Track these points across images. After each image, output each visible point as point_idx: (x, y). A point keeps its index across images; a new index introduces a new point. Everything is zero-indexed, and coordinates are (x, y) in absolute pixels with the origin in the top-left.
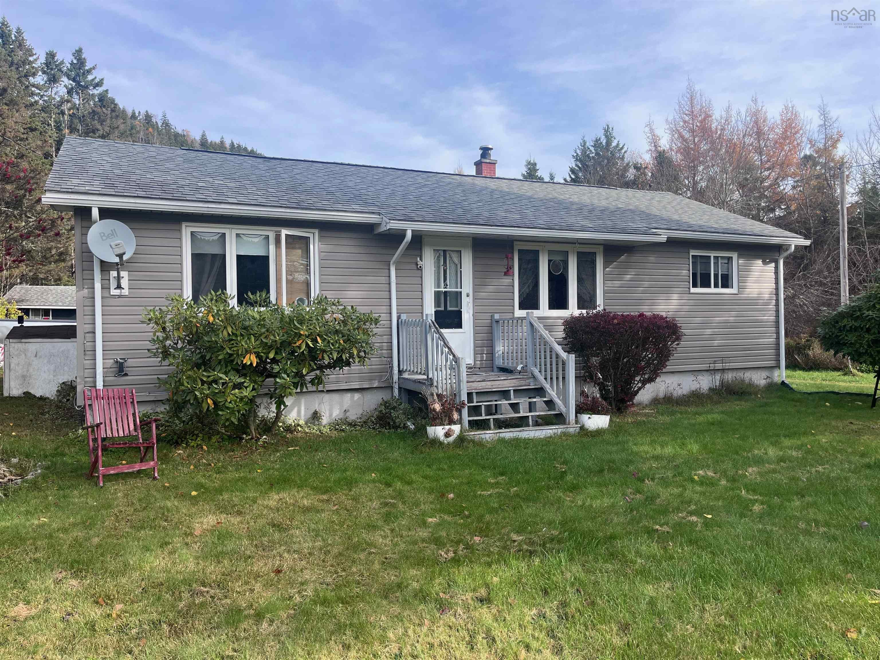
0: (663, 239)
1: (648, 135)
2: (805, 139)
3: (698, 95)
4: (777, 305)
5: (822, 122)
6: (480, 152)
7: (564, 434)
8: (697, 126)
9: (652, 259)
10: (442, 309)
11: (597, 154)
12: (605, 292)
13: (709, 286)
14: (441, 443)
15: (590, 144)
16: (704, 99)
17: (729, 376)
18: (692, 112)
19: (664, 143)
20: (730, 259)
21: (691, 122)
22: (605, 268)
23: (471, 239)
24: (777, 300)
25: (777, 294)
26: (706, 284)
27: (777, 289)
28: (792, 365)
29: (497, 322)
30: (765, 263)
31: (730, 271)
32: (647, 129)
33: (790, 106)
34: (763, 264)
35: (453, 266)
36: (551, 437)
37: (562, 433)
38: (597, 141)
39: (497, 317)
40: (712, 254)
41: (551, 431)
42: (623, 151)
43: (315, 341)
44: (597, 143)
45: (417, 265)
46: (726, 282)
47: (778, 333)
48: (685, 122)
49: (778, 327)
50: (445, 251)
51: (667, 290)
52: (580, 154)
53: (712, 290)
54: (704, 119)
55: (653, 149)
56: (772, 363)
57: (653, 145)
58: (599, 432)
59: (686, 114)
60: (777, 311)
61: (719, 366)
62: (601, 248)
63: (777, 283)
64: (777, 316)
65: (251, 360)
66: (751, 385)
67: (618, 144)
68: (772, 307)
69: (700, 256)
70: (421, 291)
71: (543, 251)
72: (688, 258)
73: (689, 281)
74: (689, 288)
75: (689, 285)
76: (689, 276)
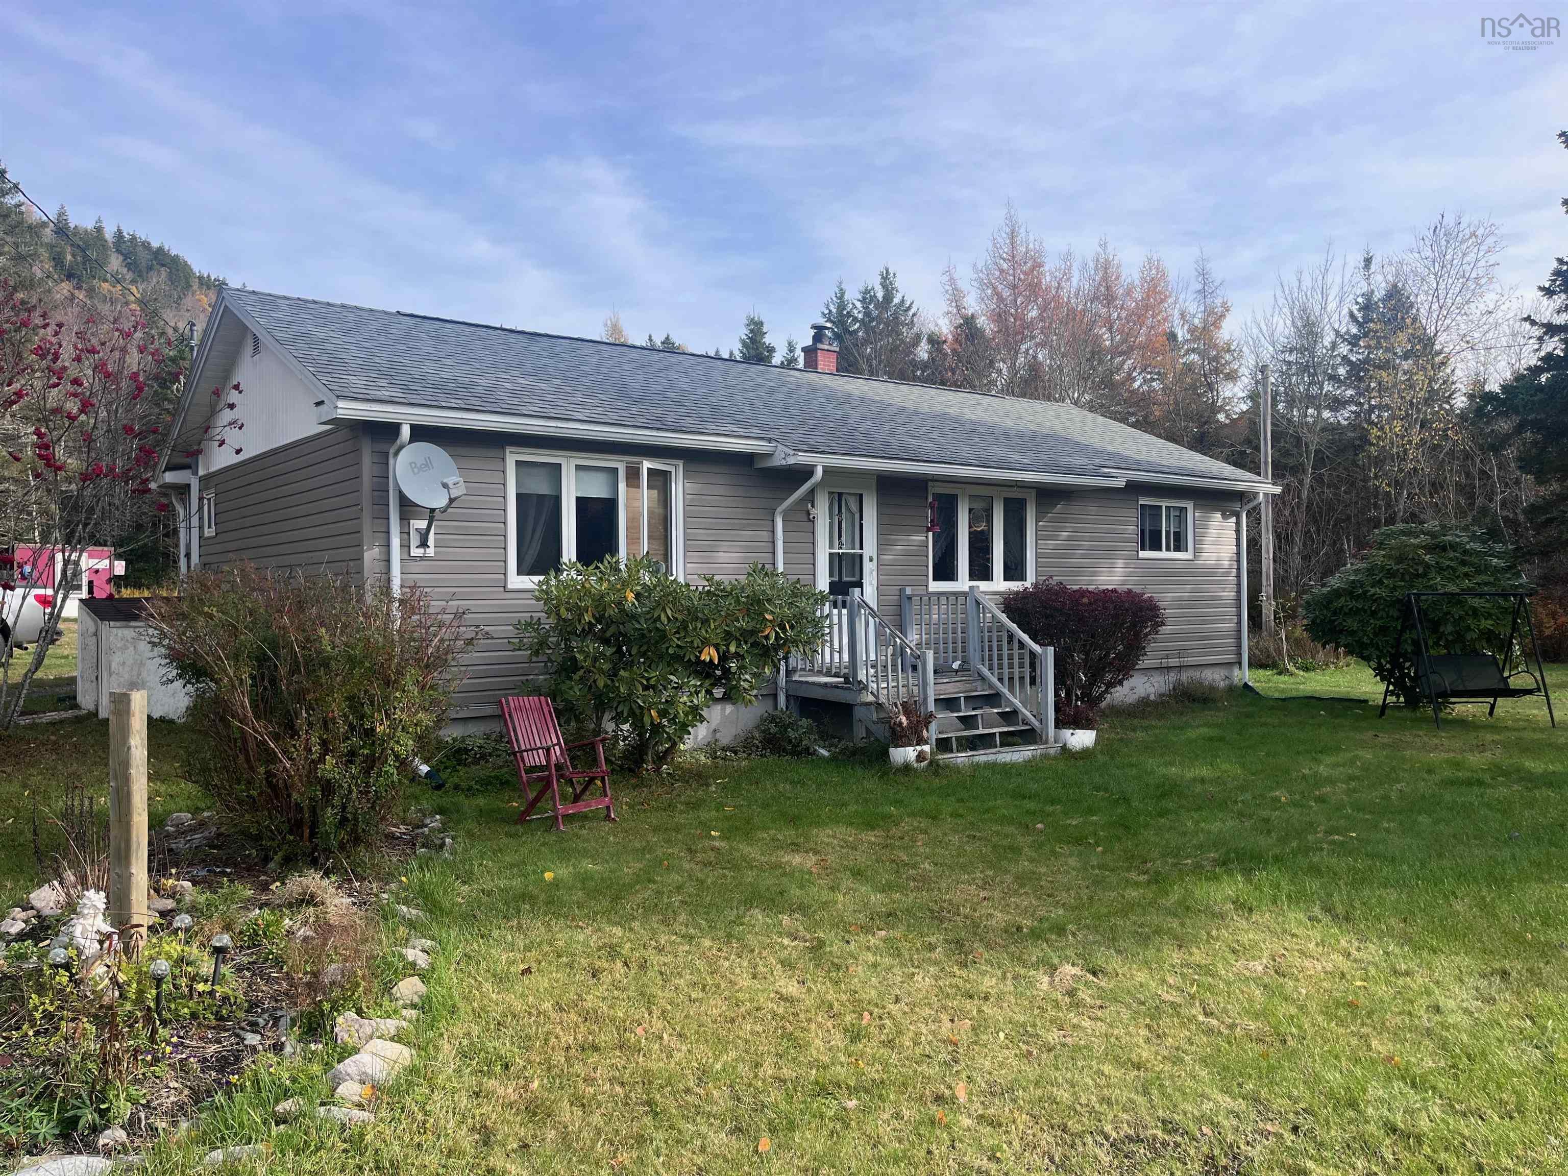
0: (1121, 483)
1: (947, 287)
2: (1176, 313)
3: (1022, 230)
4: (1238, 576)
5: (1200, 287)
6: (812, 332)
7: (1045, 756)
8: (1020, 279)
9: (1093, 509)
10: (836, 579)
11: (867, 314)
12: (1037, 556)
13: (1160, 549)
14: (916, 770)
15: (853, 296)
16: (1031, 238)
17: (1185, 676)
18: (1013, 257)
19: (973, 304)
20: (1183, 510)
21: (1011, 272)
22: (1037, 522)
24: (1239, 569)
25: (1238, 561)
26: (1156, 545)
27: (1238, 553)
28: (1255, 664)
29: (910, 598)
30: (1225, 517)
31: (1183, 526)
32: (945, 278)
33: (1155, 258)
34: (1223, 518)
35: (849, 516)
36: (1030, 761)
37: (1041, 755)
38: (867, 291)
39: (909, 591)
40: (1164, 503)
41: (1029, 753)
42: (911, 313)
43: (783, 628)
44: (867, 297)
45: (809, 514)
46: (1179, 544)
47: (1239, 615)
48: (1002, 271)
49: (1239, 607)
50: (840, 495)
51: (1110, 553)
52: (834, 311)
53: (1163, 554)
54: (1032, 270)
55: (955, 311)
56: (1231, 657)
57: (954, 304)
58: (1085, 754)
59: (1004, 260)
60: (1239, 584)
61: (1174, 662)
62: (1033, 493)
63: (1238, 545)
64: (1239, 592)
65: (710, 654)
66: (1212, 688)
67: (903, 301)
68: (1232, 579)
69: (1150, 506)
70: (814, 553)
71: (963, 495)
72: (1136, 509)
73: (1137, 542)
74: (1137, 551)
75: (1137, 547)
76: (1137, 534)
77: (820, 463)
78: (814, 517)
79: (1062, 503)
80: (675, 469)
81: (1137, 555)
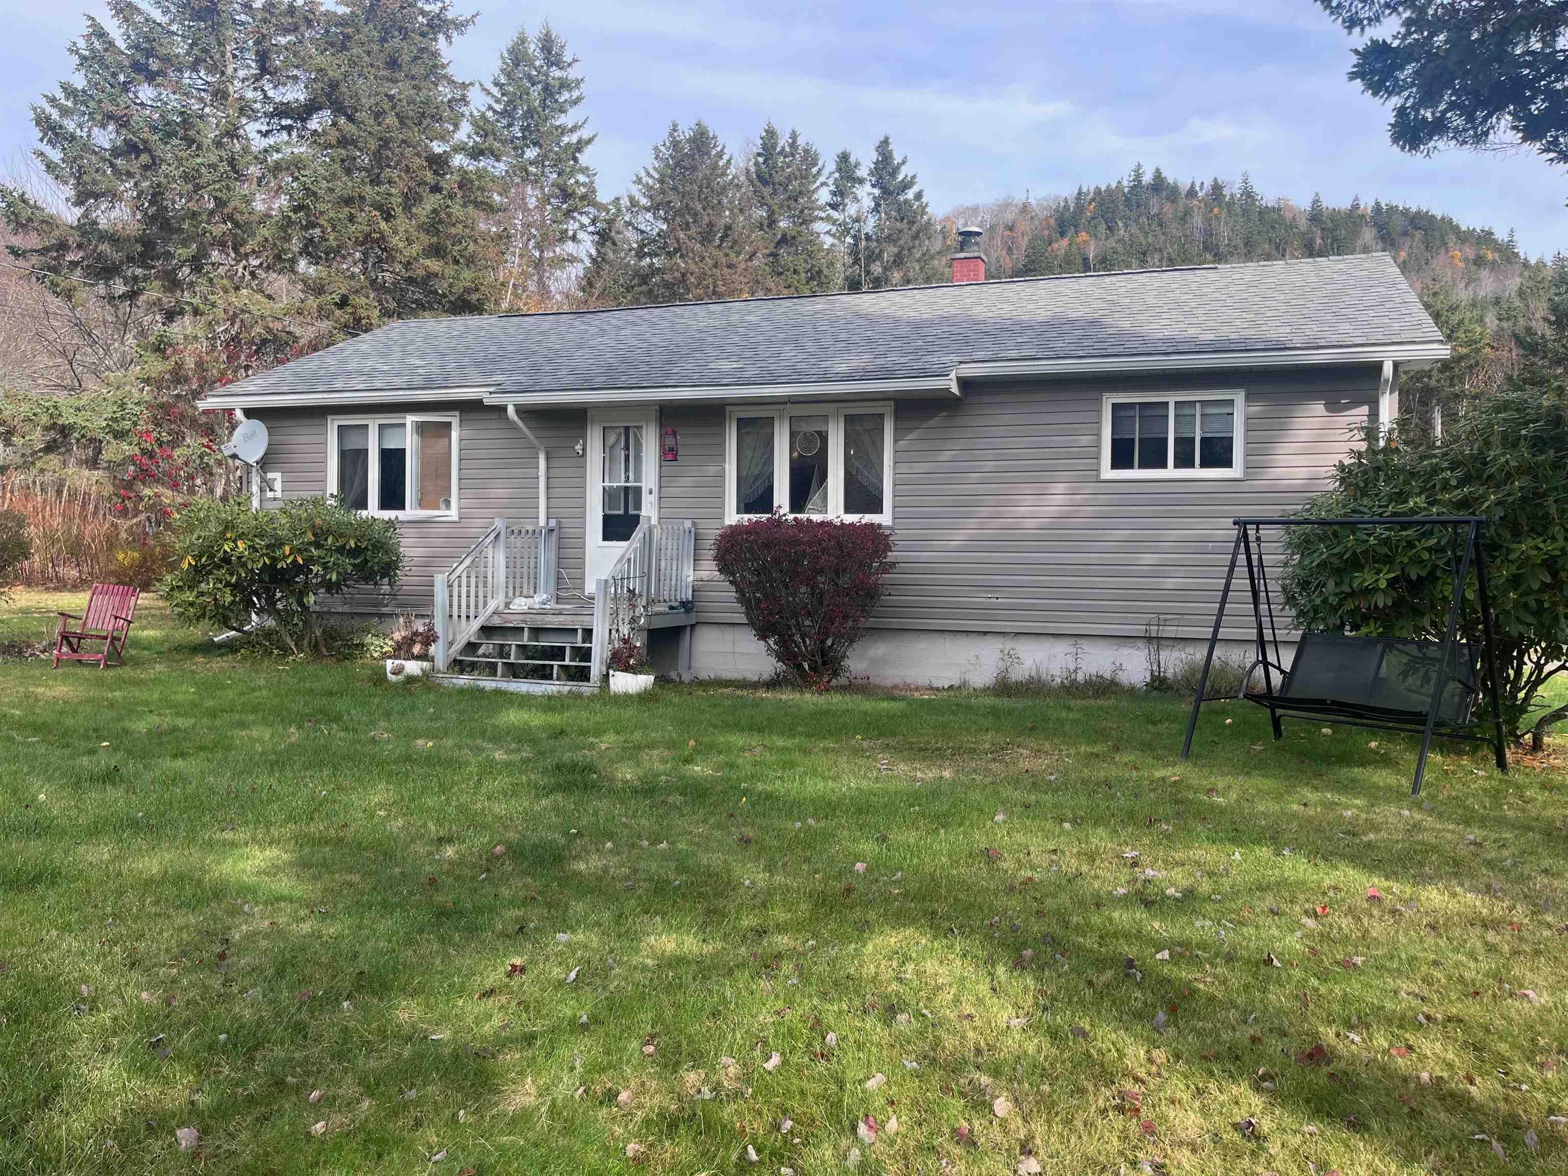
0: (947, 382)
12: (894, 483)
13: (1160, 465)
20: (1223, 405)
22: (896, 441)
23: (657, 407)
26: (1151, 461)
30: (1334, 408)
34: (1328, 410)
40: (1172, 398)
53: (1171, 472)
62: (891, 406)
69: (1141, 404)
70: (584, 487)
71: (781, 417)
72: (1099, 411)
73: (1098, 457)
74: (1098, 470)
75: (1099, 464)
76: (1098, 446)
77: (511, 402)
78: (581, 452)
79: (943, 414)
80: (454, 419)
81: (1098, 475)
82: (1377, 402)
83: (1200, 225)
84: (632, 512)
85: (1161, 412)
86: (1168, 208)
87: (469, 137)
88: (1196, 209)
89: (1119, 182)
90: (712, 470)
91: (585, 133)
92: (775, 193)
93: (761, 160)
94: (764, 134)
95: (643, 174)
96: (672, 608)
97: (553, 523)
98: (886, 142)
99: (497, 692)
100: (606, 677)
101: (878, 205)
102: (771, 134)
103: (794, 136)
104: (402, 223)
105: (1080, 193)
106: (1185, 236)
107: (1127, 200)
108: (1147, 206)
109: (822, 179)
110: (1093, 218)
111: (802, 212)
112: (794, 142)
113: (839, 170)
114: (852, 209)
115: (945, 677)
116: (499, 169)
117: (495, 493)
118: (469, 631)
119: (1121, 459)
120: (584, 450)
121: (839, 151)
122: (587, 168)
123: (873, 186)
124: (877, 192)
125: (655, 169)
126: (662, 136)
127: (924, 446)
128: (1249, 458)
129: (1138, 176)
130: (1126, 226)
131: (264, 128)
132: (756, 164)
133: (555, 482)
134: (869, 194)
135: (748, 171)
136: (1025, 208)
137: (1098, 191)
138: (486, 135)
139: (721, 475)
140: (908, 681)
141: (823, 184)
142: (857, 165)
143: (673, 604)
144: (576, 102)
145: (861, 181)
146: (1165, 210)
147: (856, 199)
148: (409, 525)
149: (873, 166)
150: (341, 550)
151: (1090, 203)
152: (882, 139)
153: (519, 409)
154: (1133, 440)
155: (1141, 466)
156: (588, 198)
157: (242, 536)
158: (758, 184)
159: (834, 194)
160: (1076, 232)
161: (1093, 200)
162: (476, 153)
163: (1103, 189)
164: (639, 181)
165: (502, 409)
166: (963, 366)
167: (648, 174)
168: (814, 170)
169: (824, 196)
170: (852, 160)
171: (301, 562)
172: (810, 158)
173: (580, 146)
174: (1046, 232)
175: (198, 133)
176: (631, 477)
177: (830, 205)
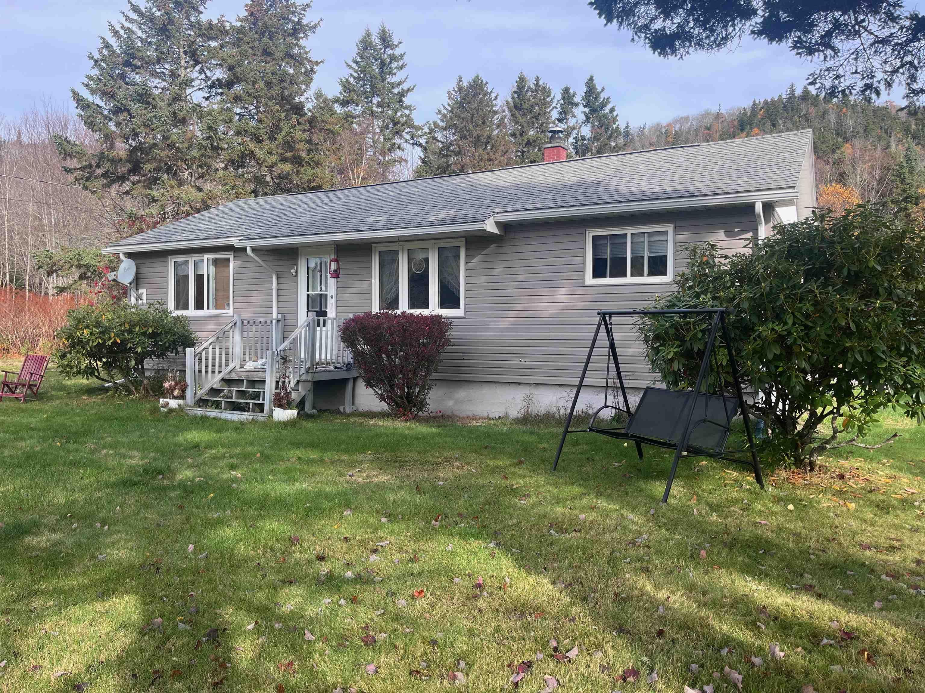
12: (466, 289)
13: (622, 275)
20: (661, 234)
22: (466, 263)
23: (334, 245)
26: (616, 272)
30: (729, 235)
34: (727, 236)
40: (629, 231)
45: (291, 273)
53: (629, 279)
62: (464, 241)
69: (610, 235)
70: (297, 295)
71: (403, 250)
72: (584, 241)
73: (583, 271)
74: (583, 279)
75: (584, 275)
76: (584, 264)
77: (248, 245)
78: (294, 274)
79: (493, 245)
80: (230, 256)
81: (584, 282)
82: (757, 230)
83: (834, 120)
84: (323, 309)
85: (623, 241)
86: (812, 110)
87: (341, 94)
88: (831, 110)
89: (780, 96)
90: (366, 283)
91: (405, 86)
92: (524, 115)
93: (516, 96)
94: (518, 80)
95: (442, 108)
96: (336, 368)
97: (280, 316)
98: (591, 79)
99: (216, 419)
100: (271, 411)
101: (588, 118)
102: (522, 80)
103: (537, 80)
104: (267, 145)
105: (754, 104)
106: (824, 127)
107: (785, 106)
108: (798, 110)
109: (554, 105)
110: (762, 119)
111: (542, 125)
112: (538, 84)
113: (563, 98)
114: (572, 122)
115: (496, 411)
116: (358, 110)
117: (254, 299)
118: (214, 381)
119: (598, 272)
120: (297, 272)
121: (563, 87)
122: (410, 106)
123: (585, 106)
124: (587, 110)
125: (449, 105)
126: (452, 85)
127: (483, 266)
128: (677, 269)
129: (792, 92)
130: (785, 123)
131: (206, 95)
132: (513, 98)
133: (281, 292)
134: (582, 112)
135: (508, 102)
136: (718, 115)
137: (766, 102)
138: (350, 92)
139: (370, 286)
140: (476, 414)
141: (554, 108)
142: (574, 94)
143: (339, 365)
144: (402, 67)
145: (577, 105)
146: (810, 111)
147: (574, 116)
148: (203, 319)
149: (584, 94)
150: (144, 334)
151: (760, 110)
152: (589, 77)
153: (254, 249)
154: (606, 259)
155: (611, 276)
156: (409, 123)
157: (87, 327)
158: (514, 110)
159: (560, 113)
160: (751, 129)
161: (762, 108)
162: (344, 103)
163: (769, 100)
164: (440, 112)
165: (244, 249)
166: (499, 215)
167: (445, 108)
168: (549, 99)
169: (555, 115)
170: (571, 91)
171: (119, 342)
172: (546, 92)
173: (402, 94)
174: (732, 130)
175: (154, 99)
176: (323, 288)
177: (558, 120)
